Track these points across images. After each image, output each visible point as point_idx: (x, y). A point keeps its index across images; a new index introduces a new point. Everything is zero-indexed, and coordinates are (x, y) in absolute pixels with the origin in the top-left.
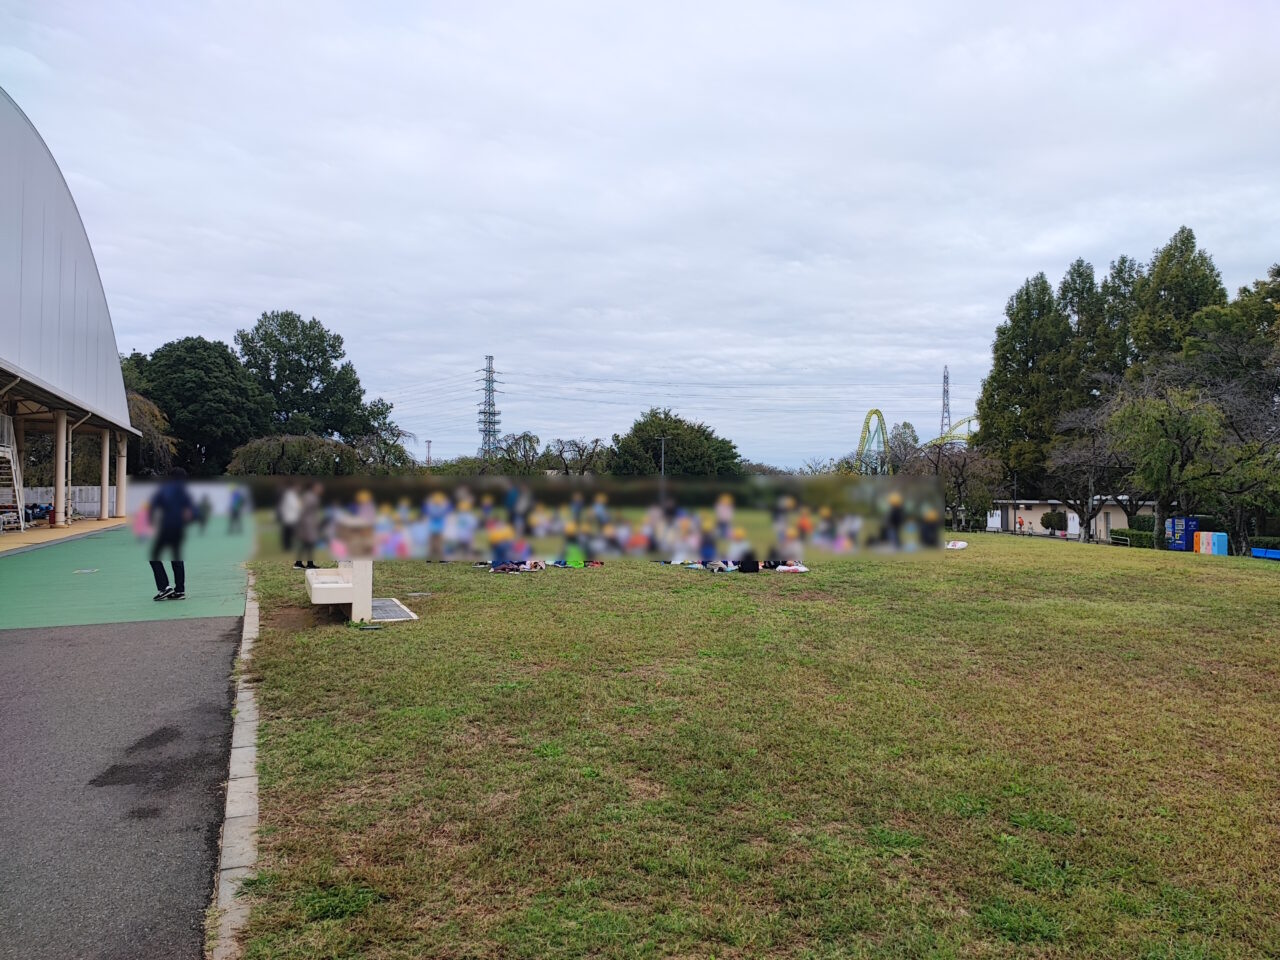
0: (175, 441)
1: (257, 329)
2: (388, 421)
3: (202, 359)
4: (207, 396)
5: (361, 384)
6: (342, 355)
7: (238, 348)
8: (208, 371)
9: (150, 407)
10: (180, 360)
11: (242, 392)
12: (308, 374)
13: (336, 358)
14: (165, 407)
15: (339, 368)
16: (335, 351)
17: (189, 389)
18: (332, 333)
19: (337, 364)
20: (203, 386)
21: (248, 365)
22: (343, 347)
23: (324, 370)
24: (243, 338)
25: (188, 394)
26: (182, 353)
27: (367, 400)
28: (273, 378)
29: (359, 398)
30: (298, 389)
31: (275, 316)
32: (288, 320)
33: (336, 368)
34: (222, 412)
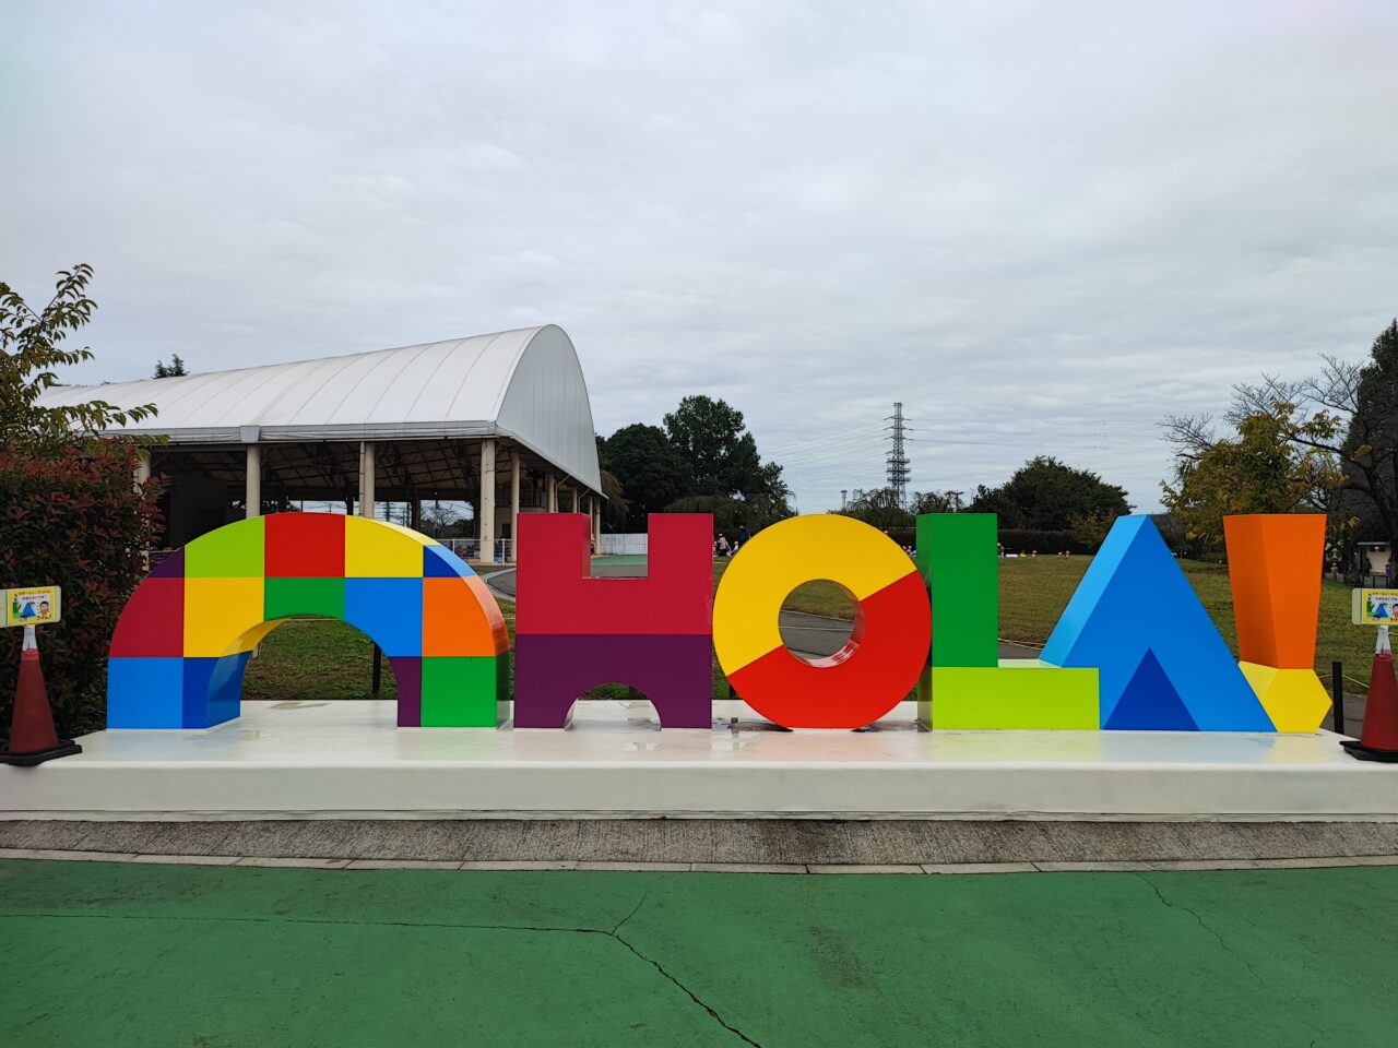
0: (628, 502)
1: (679, 412)
2: (778, 481)
3: (642, 441)
4: (647, 468)
5: (757, 451)
6: (742, 428)
7: (666, 428)
8: (646, 450)
9: (613, 479)
10: (629, 442)
11: (669, 463)
12: (718, 444)
13: (738, 430)
14: (620, 478)
15: (740, 439)
16: (738, 425)
17: (635, 463)
18: (734, 410)
19: (739, 436)
20: (643, 460)
21: (673, 441)
22: (743, 421)
23: (729, 441)
24: (669, 419)
25: (634, 467)
26: (629, 437)
27: (762, 464)
28: (691, 449)
29: (756, 463)
30: (709, 458)
31: (692, 400)
32: (701, 402)
33: (737, 439)
34: (657, 479)
